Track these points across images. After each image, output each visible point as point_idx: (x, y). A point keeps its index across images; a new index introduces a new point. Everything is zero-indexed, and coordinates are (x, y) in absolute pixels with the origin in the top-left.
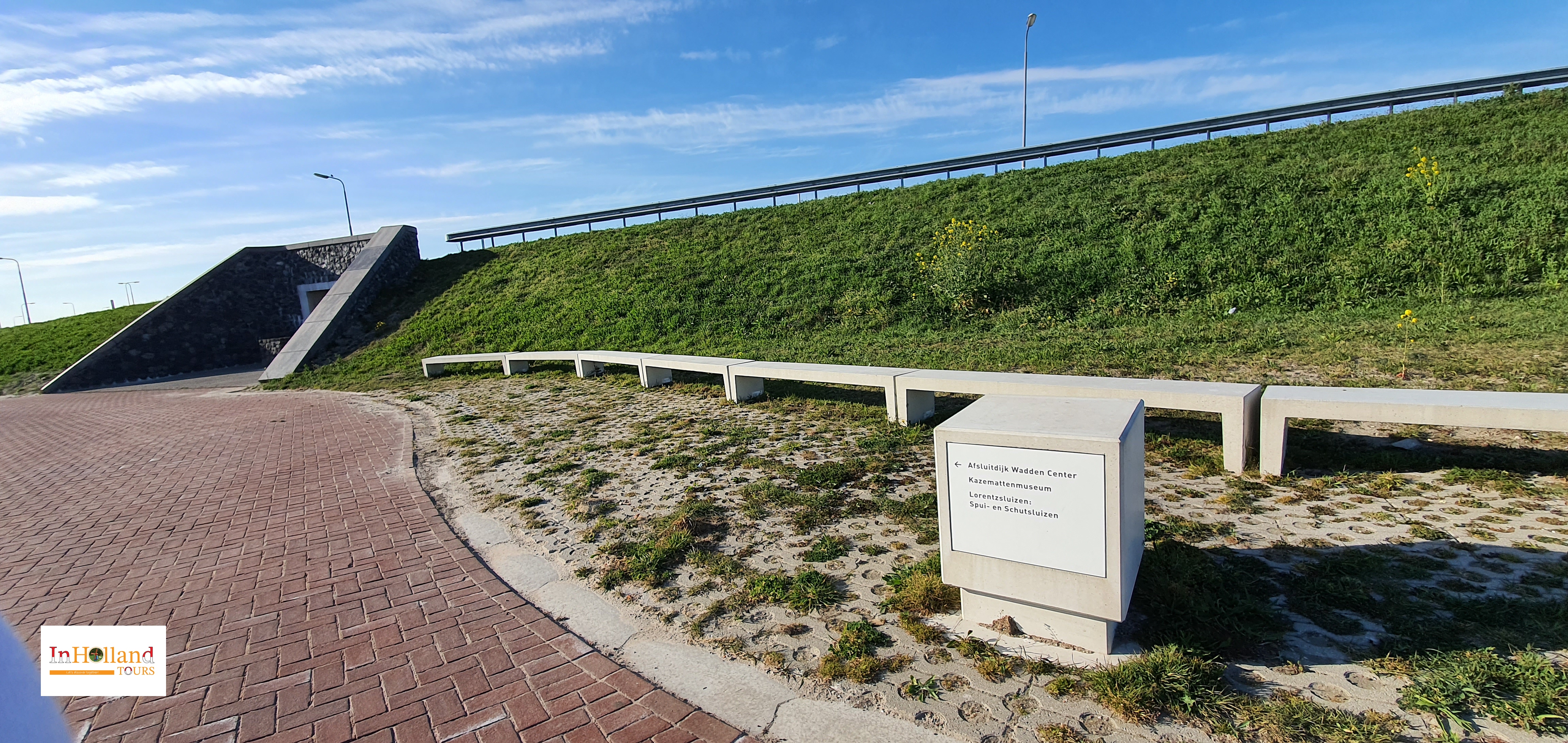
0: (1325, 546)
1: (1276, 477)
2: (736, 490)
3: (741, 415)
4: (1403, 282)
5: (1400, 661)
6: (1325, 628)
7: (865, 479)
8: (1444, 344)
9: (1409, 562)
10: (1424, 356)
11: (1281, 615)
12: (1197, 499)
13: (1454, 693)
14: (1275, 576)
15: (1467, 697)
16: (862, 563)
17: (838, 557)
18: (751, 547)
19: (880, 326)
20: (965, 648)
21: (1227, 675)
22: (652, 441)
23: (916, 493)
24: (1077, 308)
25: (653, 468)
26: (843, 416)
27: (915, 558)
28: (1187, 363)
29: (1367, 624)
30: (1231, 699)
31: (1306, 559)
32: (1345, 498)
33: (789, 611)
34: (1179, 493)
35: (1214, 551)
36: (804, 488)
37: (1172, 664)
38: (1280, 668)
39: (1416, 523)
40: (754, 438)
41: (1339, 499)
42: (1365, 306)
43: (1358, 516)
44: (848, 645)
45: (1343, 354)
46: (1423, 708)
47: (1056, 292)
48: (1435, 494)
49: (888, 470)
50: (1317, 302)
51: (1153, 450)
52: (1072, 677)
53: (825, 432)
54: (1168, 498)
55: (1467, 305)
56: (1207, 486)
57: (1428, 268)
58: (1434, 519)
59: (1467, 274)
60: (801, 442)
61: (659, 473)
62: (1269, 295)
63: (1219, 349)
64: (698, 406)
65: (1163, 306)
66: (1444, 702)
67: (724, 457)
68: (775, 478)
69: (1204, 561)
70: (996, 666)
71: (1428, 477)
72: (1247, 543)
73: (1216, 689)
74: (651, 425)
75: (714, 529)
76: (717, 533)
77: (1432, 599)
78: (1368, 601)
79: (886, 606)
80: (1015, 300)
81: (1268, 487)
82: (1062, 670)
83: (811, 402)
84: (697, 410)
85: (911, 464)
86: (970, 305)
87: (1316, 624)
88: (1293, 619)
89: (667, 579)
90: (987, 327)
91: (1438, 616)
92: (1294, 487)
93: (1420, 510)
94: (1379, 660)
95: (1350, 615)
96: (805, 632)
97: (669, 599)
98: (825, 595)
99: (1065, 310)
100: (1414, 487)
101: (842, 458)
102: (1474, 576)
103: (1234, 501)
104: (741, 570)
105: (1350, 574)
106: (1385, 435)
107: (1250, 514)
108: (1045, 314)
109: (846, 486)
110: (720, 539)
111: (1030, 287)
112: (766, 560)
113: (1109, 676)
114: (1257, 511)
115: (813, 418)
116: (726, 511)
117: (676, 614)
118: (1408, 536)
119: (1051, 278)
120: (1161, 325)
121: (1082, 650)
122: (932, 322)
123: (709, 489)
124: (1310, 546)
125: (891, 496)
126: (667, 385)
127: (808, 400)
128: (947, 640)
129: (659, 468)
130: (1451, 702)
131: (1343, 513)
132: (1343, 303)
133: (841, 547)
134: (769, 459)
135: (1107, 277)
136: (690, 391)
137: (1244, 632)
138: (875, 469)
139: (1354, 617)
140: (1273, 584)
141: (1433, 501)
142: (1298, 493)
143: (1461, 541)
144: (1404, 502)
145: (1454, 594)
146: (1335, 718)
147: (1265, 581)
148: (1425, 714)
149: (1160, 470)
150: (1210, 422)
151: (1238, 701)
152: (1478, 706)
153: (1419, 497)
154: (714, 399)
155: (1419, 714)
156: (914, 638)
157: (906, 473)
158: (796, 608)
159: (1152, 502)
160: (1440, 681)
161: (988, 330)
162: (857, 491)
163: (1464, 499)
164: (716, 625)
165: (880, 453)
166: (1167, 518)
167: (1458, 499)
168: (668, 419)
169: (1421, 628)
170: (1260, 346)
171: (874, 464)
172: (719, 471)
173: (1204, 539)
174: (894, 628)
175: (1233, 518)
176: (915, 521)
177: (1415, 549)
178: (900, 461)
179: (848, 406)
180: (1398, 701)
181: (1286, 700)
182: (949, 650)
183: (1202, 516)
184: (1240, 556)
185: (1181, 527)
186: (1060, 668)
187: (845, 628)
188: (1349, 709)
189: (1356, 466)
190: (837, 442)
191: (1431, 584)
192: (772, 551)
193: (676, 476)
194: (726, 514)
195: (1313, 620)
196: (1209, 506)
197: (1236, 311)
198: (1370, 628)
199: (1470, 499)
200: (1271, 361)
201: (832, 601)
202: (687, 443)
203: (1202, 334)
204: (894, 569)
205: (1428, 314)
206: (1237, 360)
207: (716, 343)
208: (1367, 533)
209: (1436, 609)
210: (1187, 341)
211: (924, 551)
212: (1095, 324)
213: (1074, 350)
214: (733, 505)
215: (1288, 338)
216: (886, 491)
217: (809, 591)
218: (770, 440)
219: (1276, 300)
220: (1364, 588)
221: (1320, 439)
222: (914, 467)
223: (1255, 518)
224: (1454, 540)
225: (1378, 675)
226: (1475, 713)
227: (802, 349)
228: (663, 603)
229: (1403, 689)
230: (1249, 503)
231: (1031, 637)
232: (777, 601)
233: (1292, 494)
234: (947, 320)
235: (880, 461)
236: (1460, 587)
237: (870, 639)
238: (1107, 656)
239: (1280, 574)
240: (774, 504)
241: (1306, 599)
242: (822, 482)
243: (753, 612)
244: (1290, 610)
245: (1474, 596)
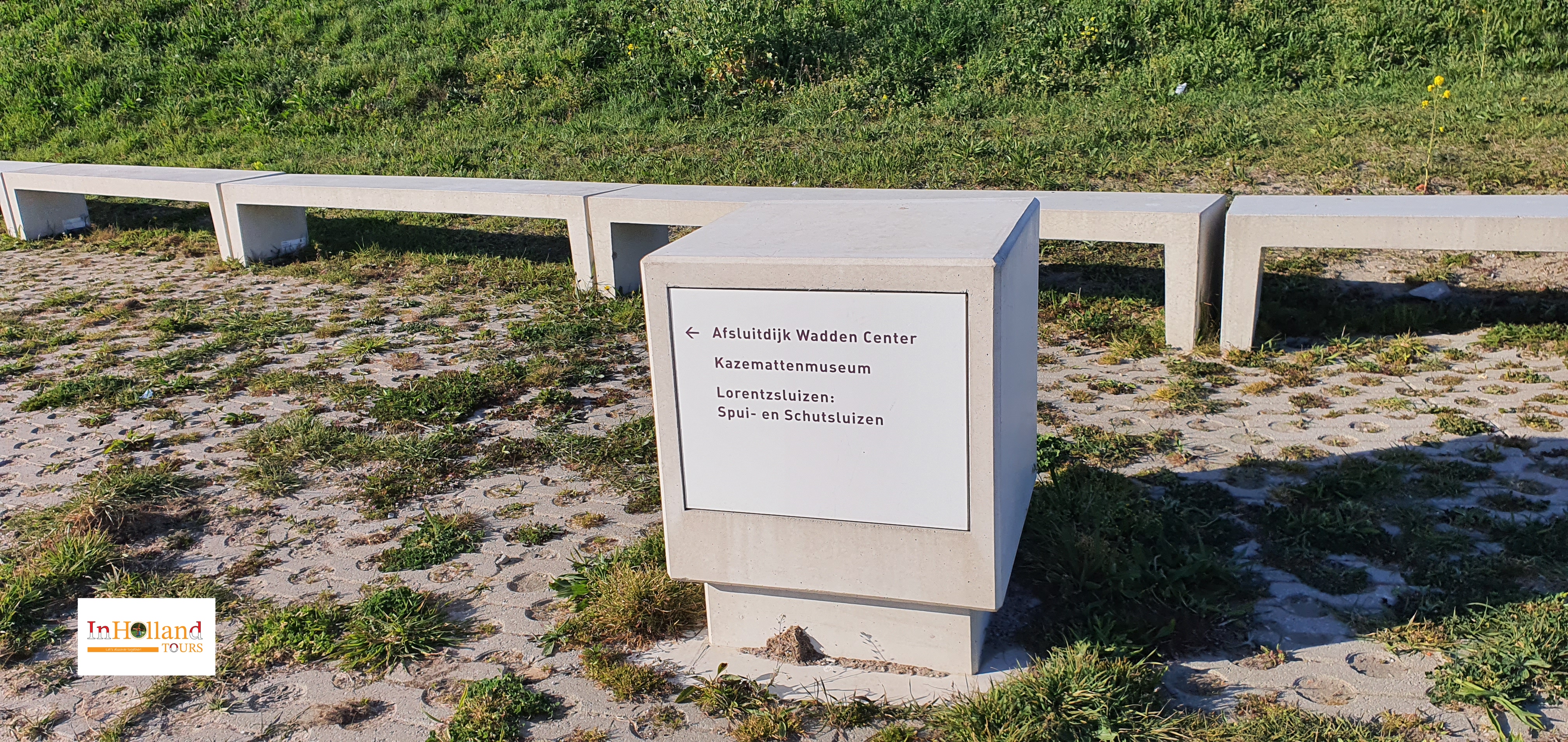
0: (1316, 457)
1: (1243, 352)
2: (231, 440)
3: (255, 290)
4: (1428, 44)
5: (1429, 628)
6: (1315, 586)
7: (524, 399)
8: (1483, 140)
9: (1437, 471)
10: (1455, 159)
11: (1250, 574)
12: (1123, 396)
13: (1513, 671)
14: (1241, 511)
15: (1532, 675)
16: (509, 561)
17: (457, 555)
18: (260, 554)
19: (565, 111)
20: (712, 698)
21: (1168, 684)
22: (24, 350)
23: (628, 420)
24: (932, 82)
25: (24, 408)
26: (482, 283)
27: (621, 541)
28: (1110, 173)
29: (1377, 573)
30: (1175, 722)
31: (1289, 479)
32: (1344, 380)
33: (342, 675)
34: (1094, 388)
35: (1150, 479)
36: (388, 426)
37: (1082, 675)
38: (1250, 660)
39: (1445, 410)
40: (281, 334)
41: (1335, 381)
42: (1372, 83)
43: (1361, 407)
44: (469, 727)
45: (1342, 157)
46: (1467, 699)
47: (897, 50)
48: (1471, 365)
49: (572, 381)
50: (1305, 76)
51: (1053, 320)
52: (910, 724)
53: (442, 315)
54: (1077, 397)
55: (1517, 79)
56: (1139, 374)
57: (1465, 21)
58: (1471, 403)
59: (1519, 32)
60: (388, 335)
61: (40, 418)
62: (1237, 62)
63: (1161, 150)
64: (154, 274)
65: (1074, 78)
66: (1499, 687)
67: (206, 376)
68: (323, 410)
69: (1134, 496)
70: (771, 723)
71: (1461, 341)
72: (1200, 462)
73: (1151, 709)
74: (28, 319)
75: (168, 525)
76: (179, 533)
77: (1473, 525)
78: (1379, 535)
79: (556, 638)
80: (823, 65)
81: (1231, 369)
82: (893, 713)
83: (413, 260)
84: (150, 284)
85: (620, 368)
86: (742, 73)
87: (1304, 581)
88: (1269, 578)
89: (43, 643)
90: (772, 116)
91: (1482, 552)
92: (1271, 367)
93: (1450, 390)
94: (1398, 628)
95: (1354, 562)
96: (375, 714)
97: (45, 687)
98: (422, 634)
99: (912, 83)
100: (1441, 356)
101: (477, 363)
102: (1531, 487)
103: (1181, 396)
104: (233, 604)
105: (1355, 498)
106: (1400, 279)
107: (1205, 413)
108: (877, 91)
109: (483, 415)
110: (183, 545)
111: (851, 38)
112: (294, 579)
113: (974, 711)
114: (1214, 409)
115: (418, 289)
116: (204, 485)
117: (61, 718)
118: (1433, 431)
119: (888, 23)
120: (1070, 112)
121: (929, 672)
122: (668, 103)
123: (164, 443)
124: (1294, 459)
125: (577, 429)
126: (75, 233)
127: (409, 255)
128: (676, 690)
129: (40, 406)
130: (1509, 686)
131: (1341, 403)
132: (1342, 78)
133: (465, 534)
134: (312, 373)
135: (983, 24)
136: (135, 246)
137: (1195, 606)
138: (547, 380)
139: (1359, 565)
140: (1239, 525)
141: (1469, 376)
142: (1276, 377)
143: (1510, 435)
144: (1427, 380)
145: (1506, 516)
146: (1335, 731)
147: (1227, 520)
148: (1470, 710)
149: (1064, 353)
150: (1144, 269)
151: (1184, 724)
152: (1548, 688)
153: (1448, 372)
154: (192, 260)
155: (1461, 710)
156: (610, 693)
157: (611, 385)
158: (357, 668)
159: (1050, 406)
160: (1492, 653)
161: (775, 122)
162: (506, 424)
163: (1513, 370)
164: (164, 727)
165: (559, 349)
166: (1074, 431)
167: (1505, 371)
168: (73, 304)
169: (1459, 572)
170: (1223, 145)
171: (544, 370)
172: (193, 403)
173: (1133, 461)
174: (571, 680)
175: (1178, 422)
176: (624, 472)
177: (1443, 450)
178: (598, 363)
179: (495, 264)
180: (1429, 693)
181: (1259, 712)
182: (681, 708)
183: (1131, 423)
184: (1189, 483)
185: (1096, 443)
186: (888, 711)
187: (465, 693)
188: (1356, 715)
189: (1360, 330)
190: (468, 334)
191: (1469, 502)
192: (313, 557)
193: (85, 422)
194: (202, 491)
195: (1300, 577)
196: (1141, 406)
197: (1187, 89)
198: (1383, 580)
199: (1522, 370)
200: (1238, 168)
201: (439, 645)
202: (119, 352)
203: (1135, 125)
204: (577, 566)
205: (1460, 95)
206: (1187, 167)
207: (199, 144)
208: (1376, 431)
209: (1478, 540)
210: (1112, 139)
211: (639, 527)
212: (962, 110)
213: (926, 155)
214: (221, 471)
215: (1263, 133)
216: (569, 419)
217: (387, 628)
218: (318, 335)
219: (1246, 70)
220: (1372, 516)
221: (1308, 290)
222: (626, 372)
223: (1212, 420)
224: (1500, 433)
225: (1398, 653)
226: (1544, 701)
227: (397, 156)
228: (28, 698)
229: (1435, 672)
230: (1204, 397)
231: (837, 662)
232: (312, 659)
233: (1268, 377)
234: (697, 102)
235: (555, 362)
236: (1513, 505)
237: (519, 709)
238: (971, 678)
239: (1250, 507)
240: (317, 462)
241: (1289, 543)
242: (430, 411)
243: (257, 688)
244: (1264, 563)
245: (1534, 516)
